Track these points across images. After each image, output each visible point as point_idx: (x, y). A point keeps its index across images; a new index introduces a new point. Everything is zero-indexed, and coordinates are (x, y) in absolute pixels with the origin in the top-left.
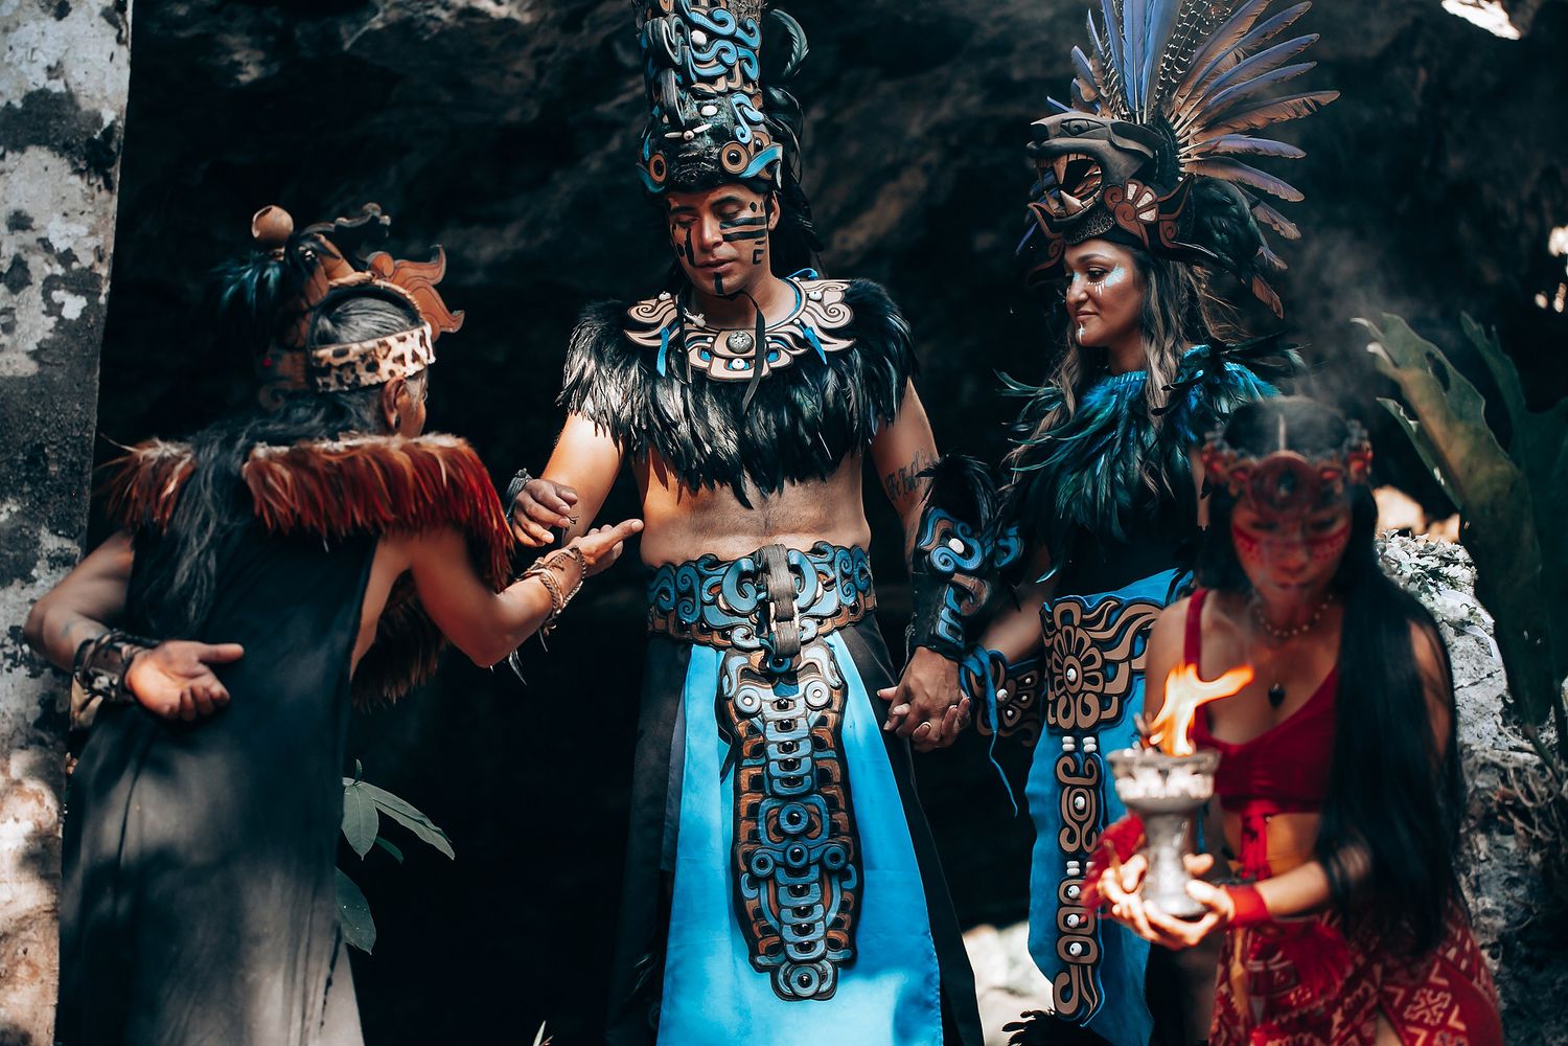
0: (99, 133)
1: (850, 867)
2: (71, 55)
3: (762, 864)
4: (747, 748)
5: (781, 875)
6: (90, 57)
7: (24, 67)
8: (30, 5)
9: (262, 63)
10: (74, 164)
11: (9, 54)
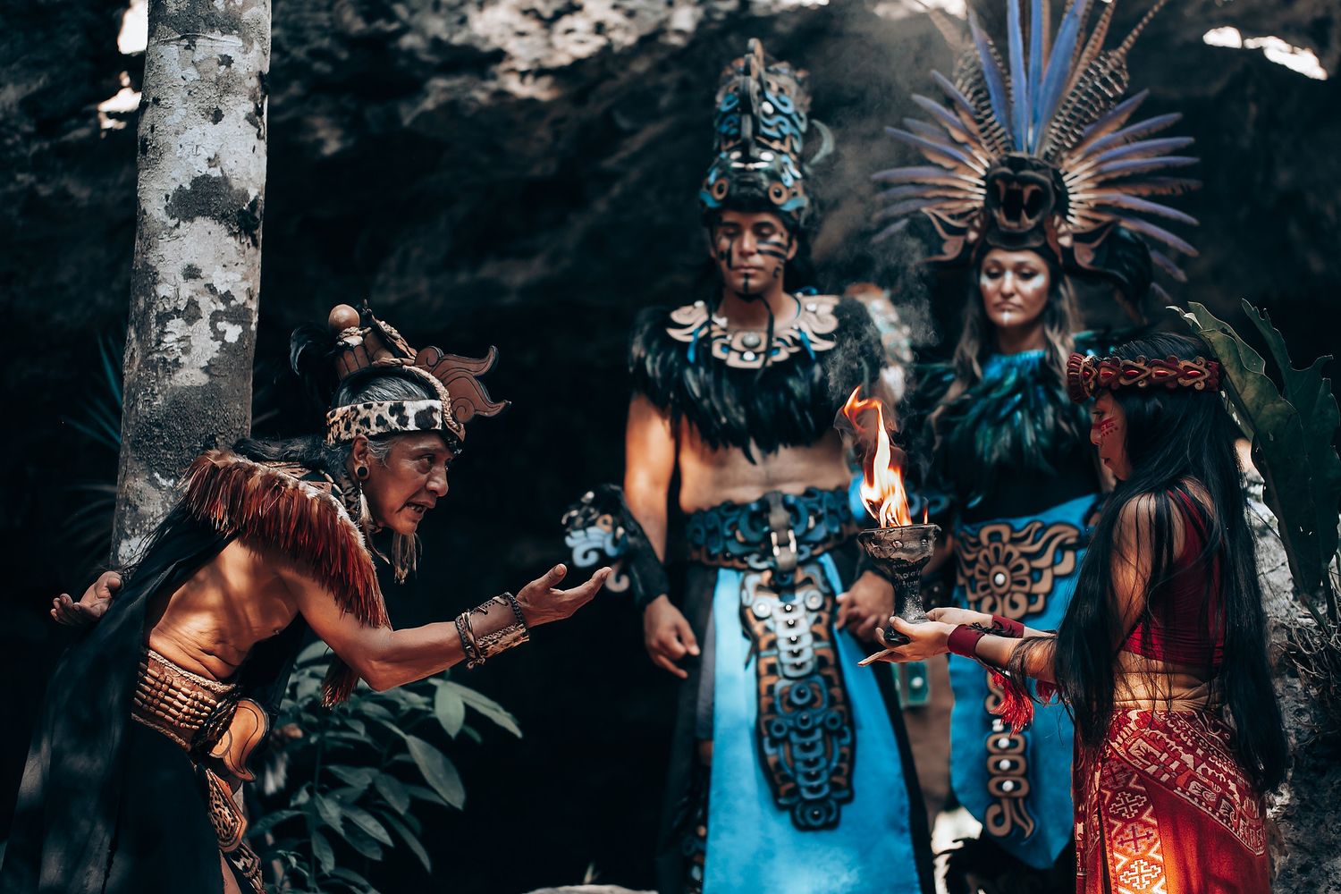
0: (246, 205)
1: (846, 729)
2: (225, 149)
3: (779, 728)
4: (763, 643)
5: (794, 737)
6: (239, 150)
7: (191, 160)
8: (194, 115)
9: (342, 139)
10: (230, 229)
11: (180, 150)
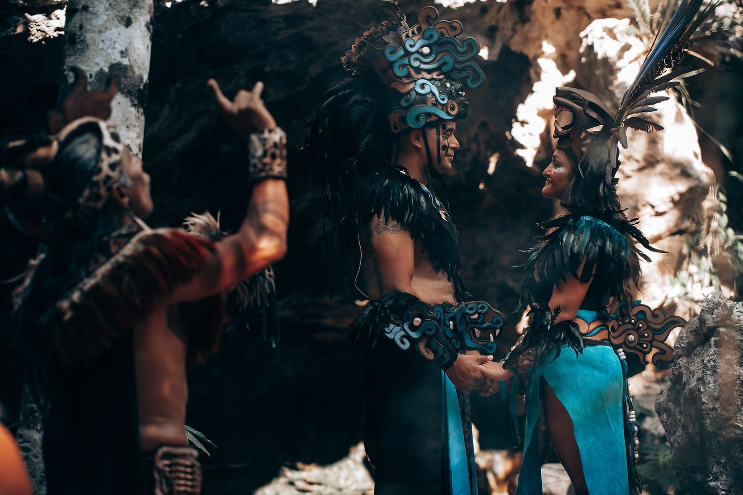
0: (141, 86)
2: (131, 46)
6: (140, 47)
7: (110, 51)
8: (113, 20)
10: (132, 101)
11: (102, 44)
